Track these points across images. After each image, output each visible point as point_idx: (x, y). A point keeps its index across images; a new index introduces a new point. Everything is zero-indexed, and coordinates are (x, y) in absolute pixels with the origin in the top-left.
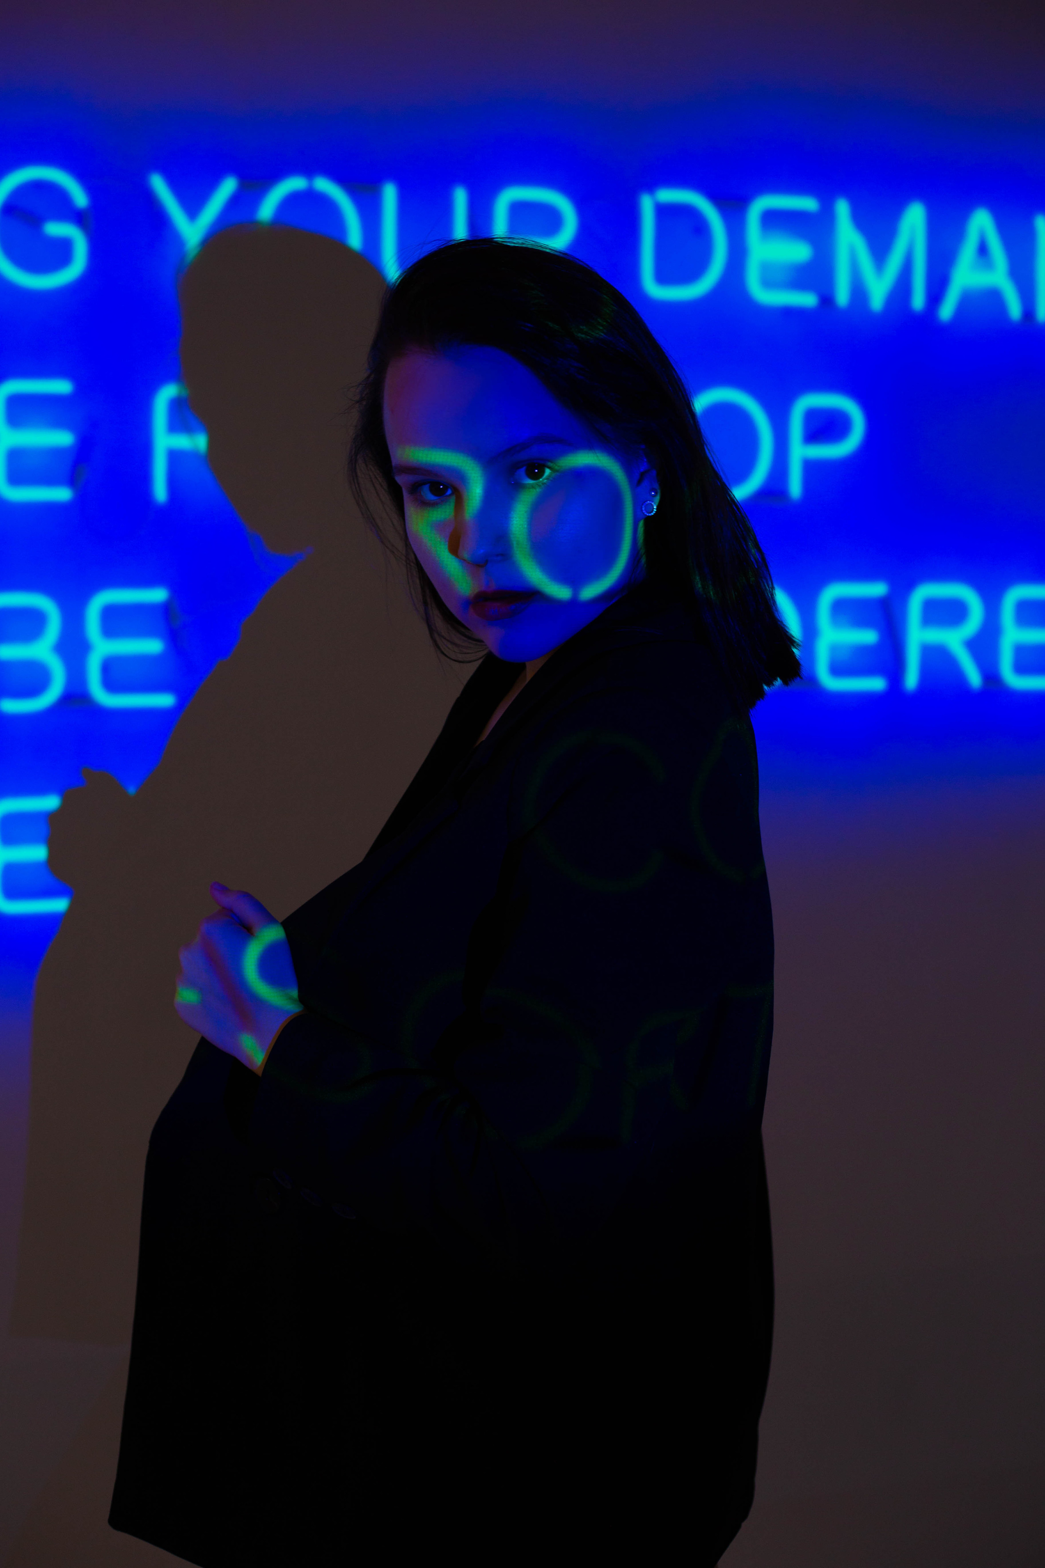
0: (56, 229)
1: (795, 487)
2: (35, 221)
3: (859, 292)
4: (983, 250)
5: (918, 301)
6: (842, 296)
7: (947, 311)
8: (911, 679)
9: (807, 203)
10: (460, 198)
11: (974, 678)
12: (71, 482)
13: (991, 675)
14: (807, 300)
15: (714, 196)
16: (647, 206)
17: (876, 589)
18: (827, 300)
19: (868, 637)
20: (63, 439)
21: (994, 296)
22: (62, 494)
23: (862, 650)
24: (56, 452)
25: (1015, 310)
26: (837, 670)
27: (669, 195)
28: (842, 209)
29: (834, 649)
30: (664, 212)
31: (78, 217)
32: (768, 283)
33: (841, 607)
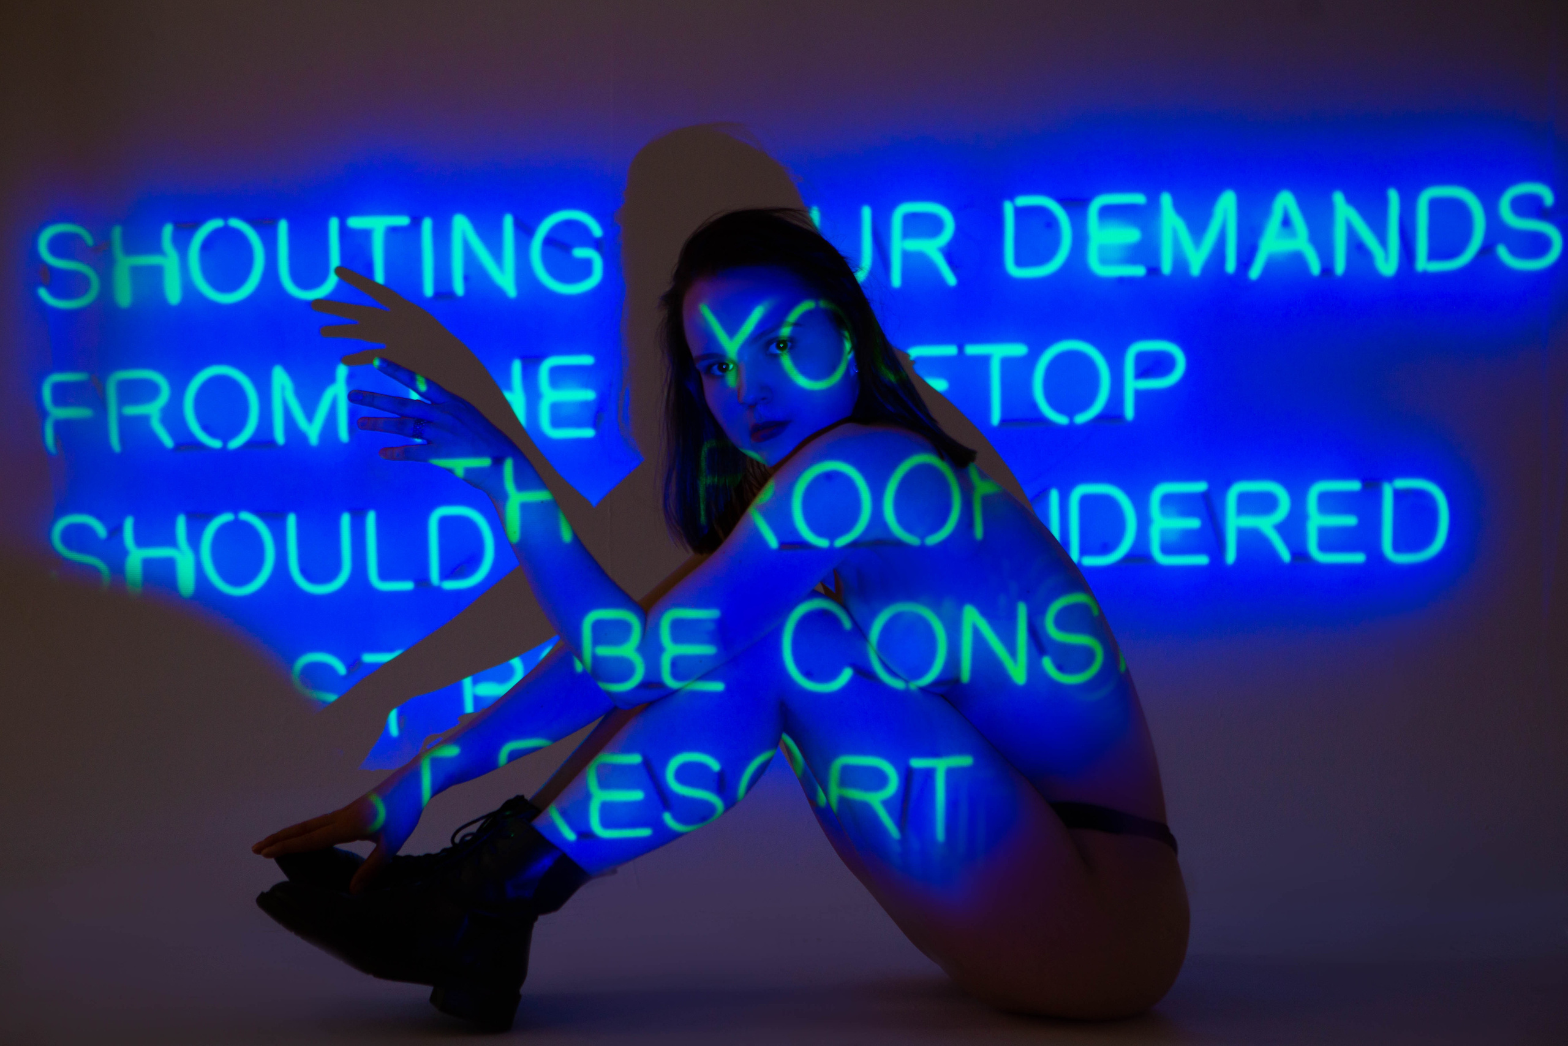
0: (580, 253)
1: (1129, 412)
2: (567, 248)
3: (1180, 263)
4: (1286, 222)
5: (1231, 266)
6: (1167, 267)
7: (1255, 273)
8: (1231, 556)
9: (1139, 199)
10: (866, 213)
11: (1285, 555)
12: (594, 425)
13: (1300, 553)
14: (1139, 271)
15: (1062, 201)
16: (1008, 209)
17: (1200, 487)
18: (1154, 270)
19: (1194, 523)
20: (589, 395)
21: (1298, 258)
22: (588, 433)
23: (1188, 533)
24: (585, 404)
25: (1315, 268)
26: (1166, 550)
27: (1023, 201)
28: (1166, 200)
29: (1163, 533)
30: (1021, 213)
31: (597, 244)
32: (1104, 261)
33: (1167, 500)
